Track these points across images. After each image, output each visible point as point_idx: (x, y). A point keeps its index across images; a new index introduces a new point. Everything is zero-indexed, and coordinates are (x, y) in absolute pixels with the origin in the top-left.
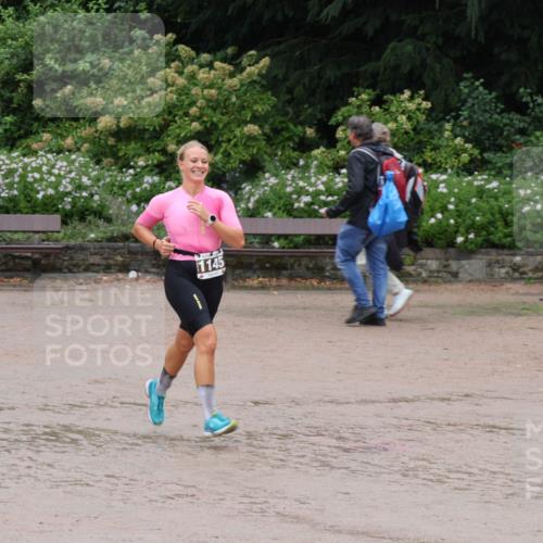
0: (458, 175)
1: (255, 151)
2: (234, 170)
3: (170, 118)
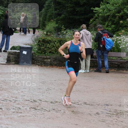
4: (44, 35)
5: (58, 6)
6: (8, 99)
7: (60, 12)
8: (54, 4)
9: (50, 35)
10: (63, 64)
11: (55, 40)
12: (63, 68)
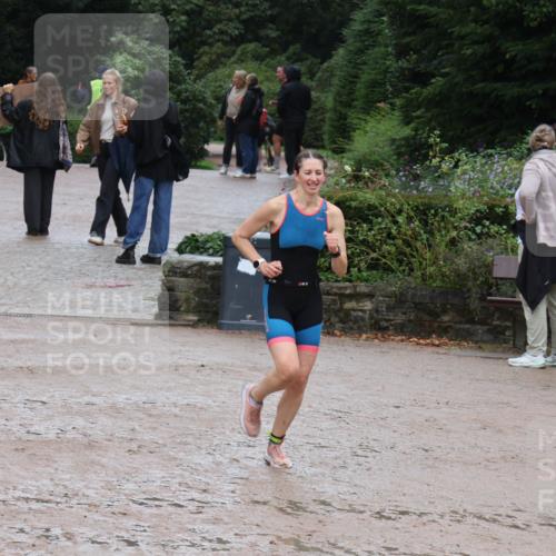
4: (344, 181)
5: (414, 33)
6: (165, 495)
7: (422, 66)
8: (392, 23)
9: (371, 180)
10: (436, 325)
11: (398, 207)
12: (437, 342)
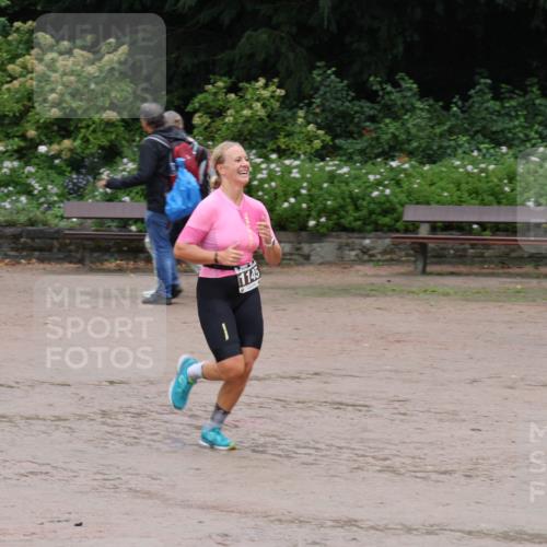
0: (311, 160)
1: (113, 136)
2: (92, 155)
3: (30, 104)
